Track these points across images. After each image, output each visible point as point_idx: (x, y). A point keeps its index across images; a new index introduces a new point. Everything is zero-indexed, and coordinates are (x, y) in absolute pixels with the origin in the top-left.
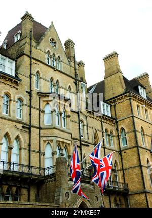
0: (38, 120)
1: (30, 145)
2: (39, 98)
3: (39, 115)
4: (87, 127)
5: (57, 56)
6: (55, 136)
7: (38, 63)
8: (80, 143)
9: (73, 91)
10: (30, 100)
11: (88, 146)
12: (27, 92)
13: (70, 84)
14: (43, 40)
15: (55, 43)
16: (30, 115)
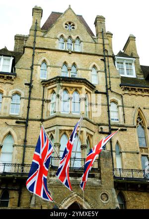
0: (41, 112)
1: (25, 141)
2: (44, 87)
3: (43, 105)
4: (123, 107)
5: (74, 38)
6: (57, 125)
7: (45, 51)
8: (110, 128)
9: (99, 69)
10: (30, 92)
11: (126, 130)
12: (26, 84)
13: (94, 63)
14: (54, 27)
15: (73, 25)
16: (29, 107)
